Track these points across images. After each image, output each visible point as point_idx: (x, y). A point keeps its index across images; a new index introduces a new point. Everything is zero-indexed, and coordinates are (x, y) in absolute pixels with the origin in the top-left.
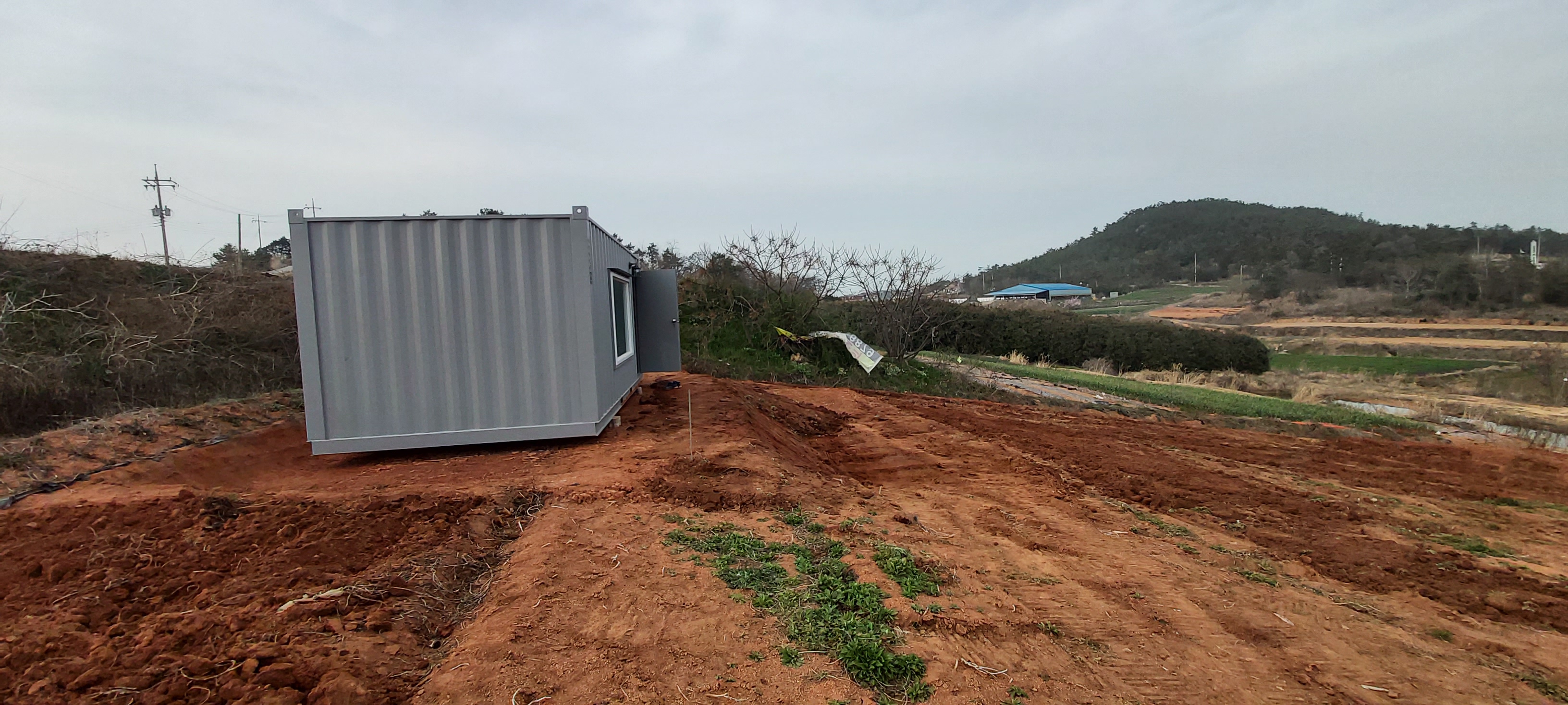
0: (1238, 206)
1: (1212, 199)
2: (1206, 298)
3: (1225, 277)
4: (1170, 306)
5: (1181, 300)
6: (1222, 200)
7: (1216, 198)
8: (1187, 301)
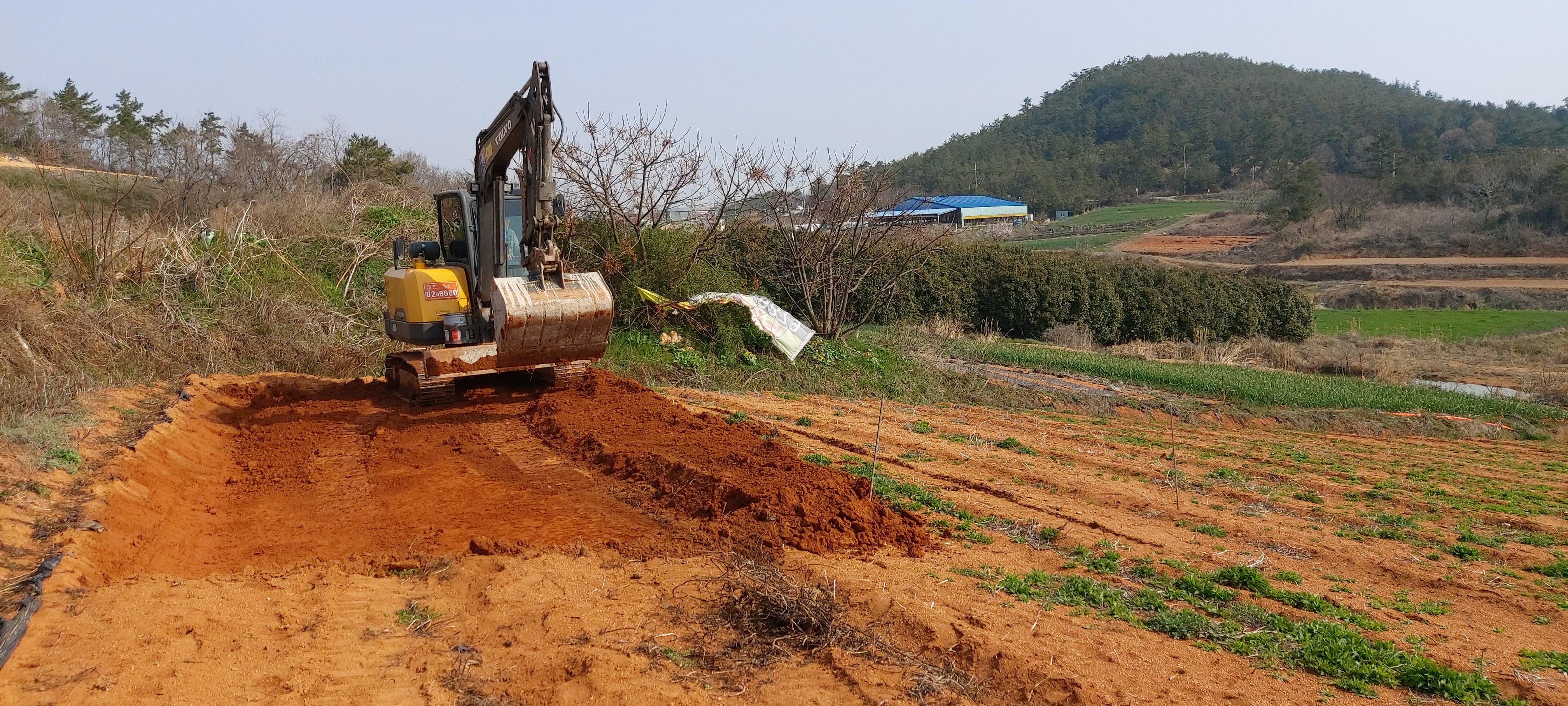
0: (1242, 67)
1: (1205, 54)
2: (1203, 221)
3: (1227, 185)
4: (1152, 234)
5: (1167, 224)
6: (1220, 56)
7: (1211, 53)
8: (1177, 226)
